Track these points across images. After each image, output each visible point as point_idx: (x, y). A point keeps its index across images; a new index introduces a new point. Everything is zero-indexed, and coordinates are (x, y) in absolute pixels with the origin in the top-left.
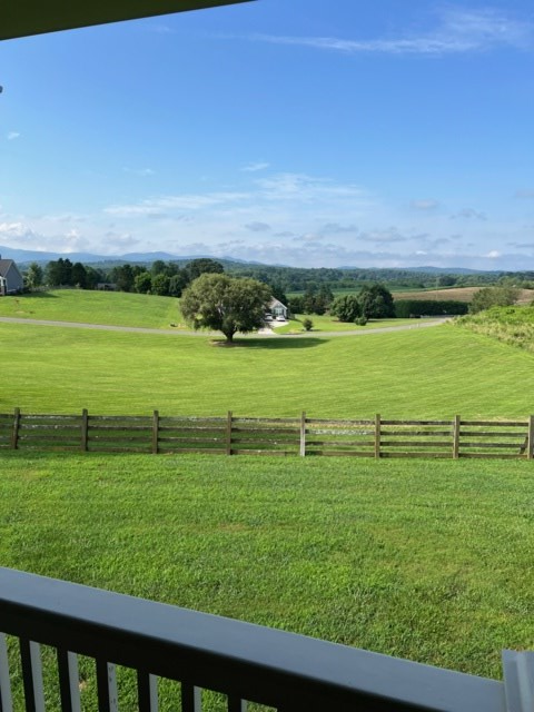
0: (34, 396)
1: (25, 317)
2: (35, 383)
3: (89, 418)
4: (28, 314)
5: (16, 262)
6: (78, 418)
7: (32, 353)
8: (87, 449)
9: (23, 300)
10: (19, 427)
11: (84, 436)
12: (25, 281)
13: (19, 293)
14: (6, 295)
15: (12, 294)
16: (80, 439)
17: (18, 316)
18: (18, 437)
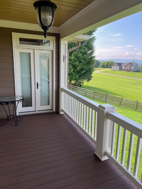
0: (131, 97)
1: (137, 78)
2: (132, 94)
3: (138, 102)
4: (138, 77)
5: (138, 63)
6: (135, 102)
7: (135, 87)
8: (136, 110)
9: (137, 73)
10: (121, 101)
11: (136, 107)
12: (139, 68)
13: (137, 71)
14: (133, 72)
15: (135, 72)
16: (135, 107)
17: (135, 77)
18: (121, 104)
